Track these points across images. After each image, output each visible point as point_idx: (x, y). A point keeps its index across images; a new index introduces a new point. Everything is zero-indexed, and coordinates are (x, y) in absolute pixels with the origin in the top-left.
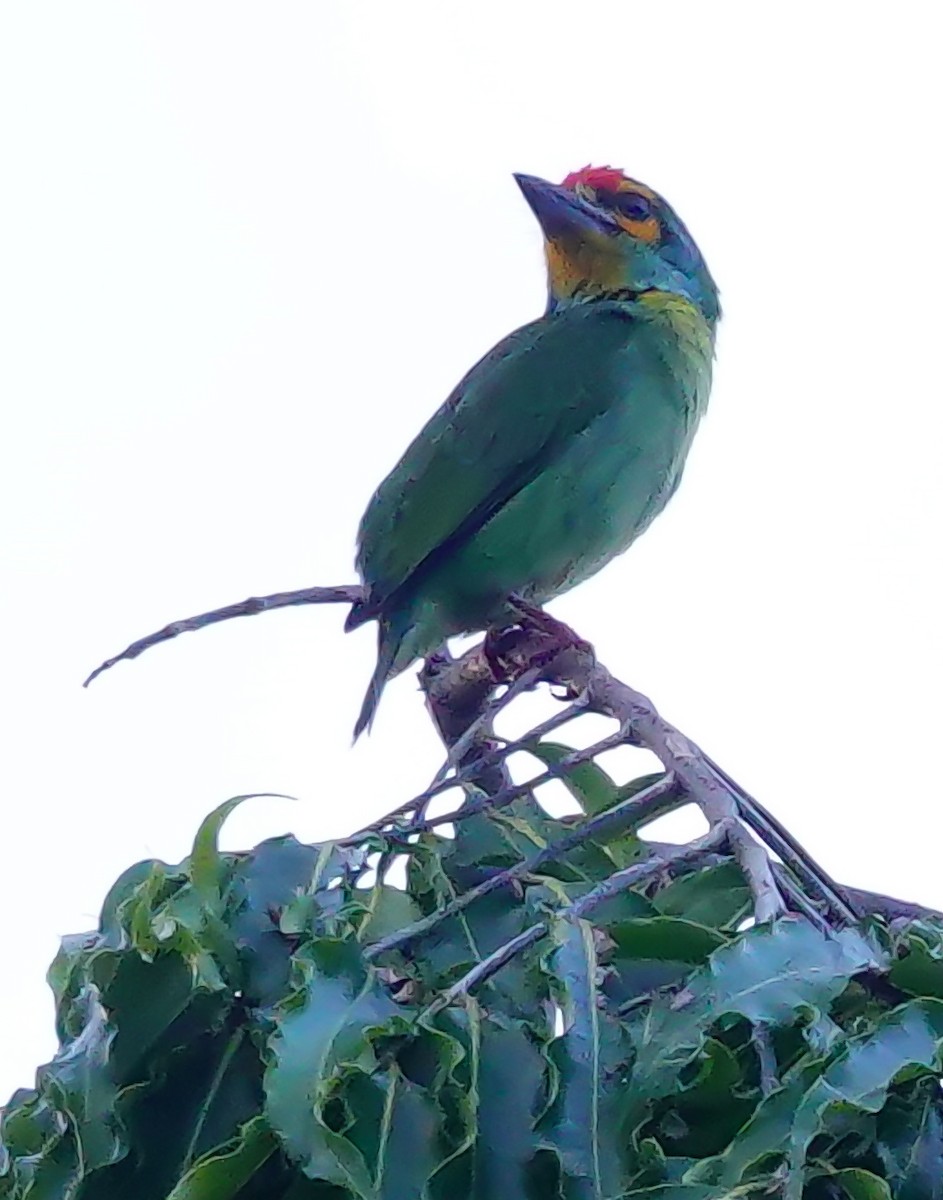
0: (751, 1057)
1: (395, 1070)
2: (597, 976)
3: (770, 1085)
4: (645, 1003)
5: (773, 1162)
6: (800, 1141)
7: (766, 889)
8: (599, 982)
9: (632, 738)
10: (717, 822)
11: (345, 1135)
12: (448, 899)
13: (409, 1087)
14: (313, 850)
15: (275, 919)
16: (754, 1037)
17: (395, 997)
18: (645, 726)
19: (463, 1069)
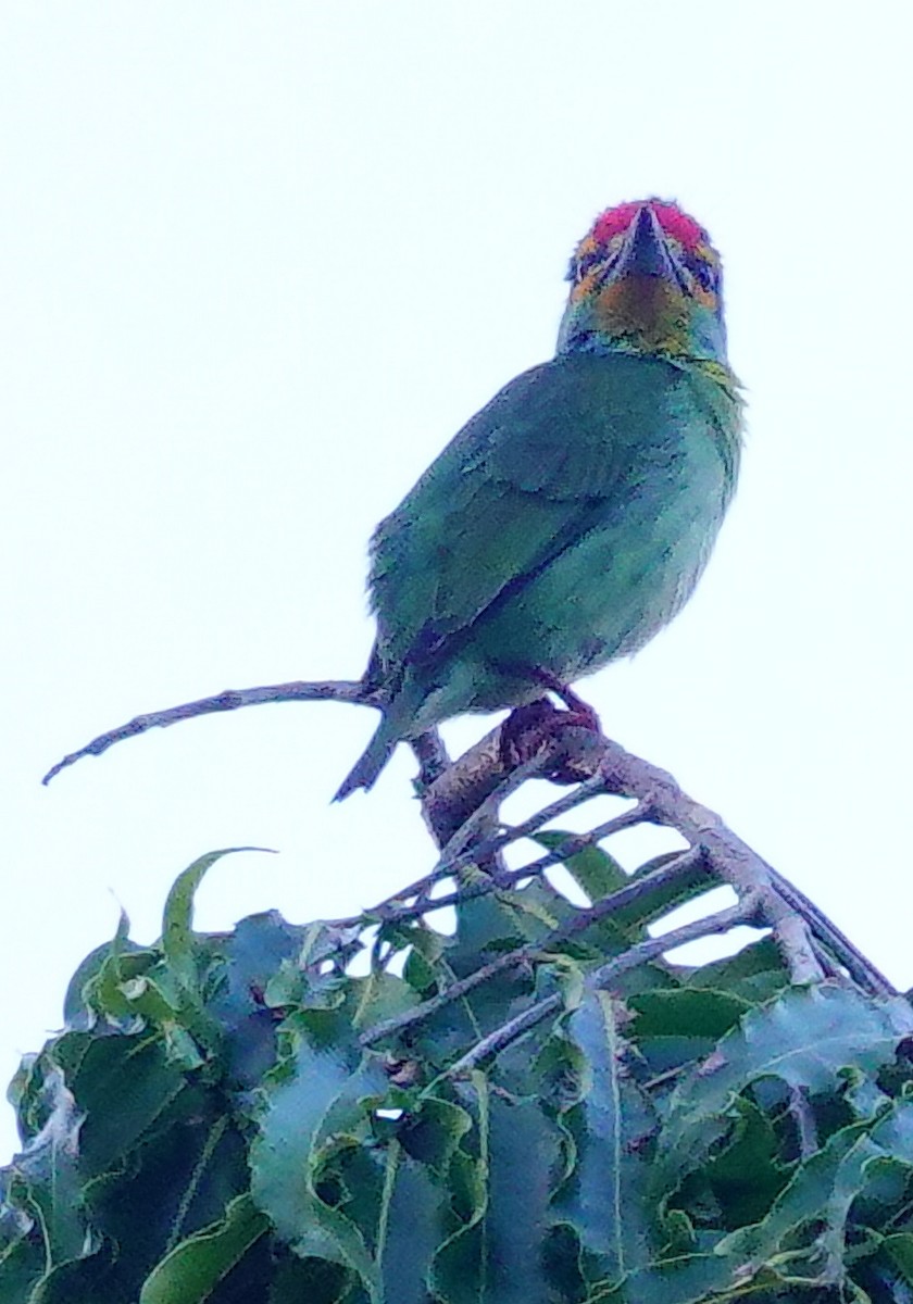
0: (788, 1129)
1: (395, 1145)
2: (618, 1048)
3: (809, 1149)
4: (673, 1079)
5: (820, 1226)
6: (842, 1202)
7: (803, 958)
8: (620, 1052)
9: (653, 815)
10: (748, 891)
11: (341, 1209)
12: (448, 985)
13: (411, 1163)
14: (302, 931)
15: (259, 999)
16: (792, 1107)
17: (394, 1078)
18: (665, 800)
19: (470, 1142)
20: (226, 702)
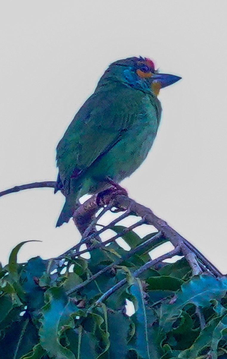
0: (196, 318)
1: (81, 327)
2: (144, 295)
3: (203, 326)
4: (160, 303)
5: (208, 349)
6: (215, 342)
7: (195, 266)
8: (145, 296)
9: (146, 222)
10: (177, 245)
11: (67, 347)
12: (90, 276)
13: (85, 332)
14: (47, 261)
15: (37, 283)
16: (196, 312)
17: (78, 306)
18: (150, 217)
19: (103, 326)
20: (16, 189)
